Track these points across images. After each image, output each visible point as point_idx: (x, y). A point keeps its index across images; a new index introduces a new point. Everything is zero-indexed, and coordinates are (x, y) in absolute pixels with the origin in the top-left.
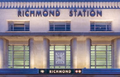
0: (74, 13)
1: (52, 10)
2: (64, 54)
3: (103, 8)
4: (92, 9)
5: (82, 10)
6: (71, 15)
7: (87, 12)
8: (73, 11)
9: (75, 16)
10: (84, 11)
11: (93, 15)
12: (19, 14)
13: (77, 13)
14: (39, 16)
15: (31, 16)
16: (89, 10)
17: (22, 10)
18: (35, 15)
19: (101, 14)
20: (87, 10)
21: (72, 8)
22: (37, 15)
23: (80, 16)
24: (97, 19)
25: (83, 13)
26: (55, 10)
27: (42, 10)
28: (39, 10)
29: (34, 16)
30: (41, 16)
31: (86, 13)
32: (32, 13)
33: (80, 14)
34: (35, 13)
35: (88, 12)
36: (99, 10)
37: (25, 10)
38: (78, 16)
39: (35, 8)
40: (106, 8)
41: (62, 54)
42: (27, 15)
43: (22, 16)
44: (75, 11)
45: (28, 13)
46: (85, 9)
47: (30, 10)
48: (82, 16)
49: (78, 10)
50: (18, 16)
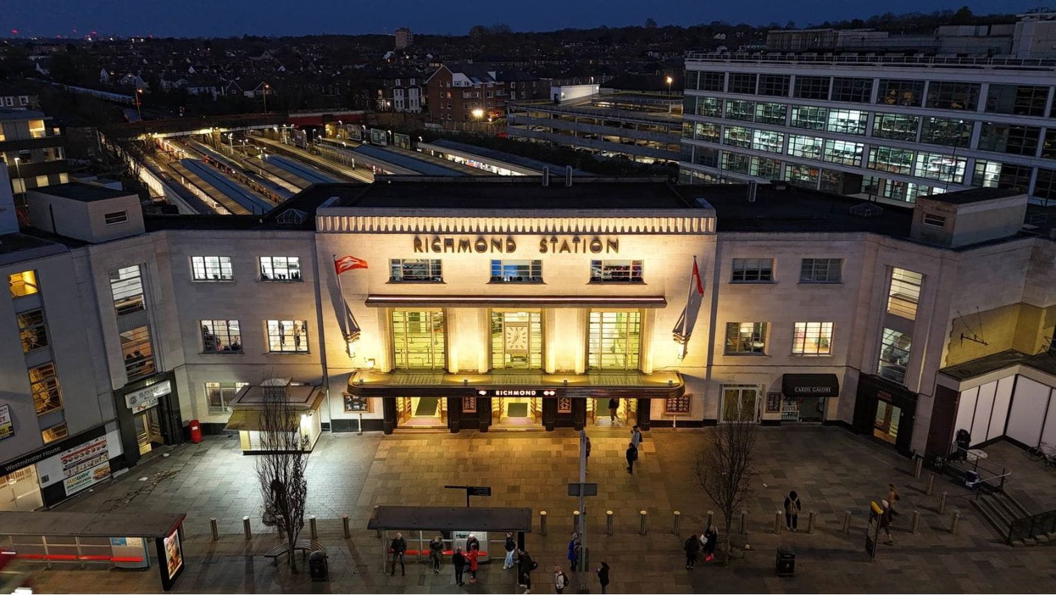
0: (550, 246)
1: (497, 237)
2: (525, 330)
3: (623, 233)
4: (595, 234)
5: (570, 239)
6: (544, 249)
7: (582, 241)
8: (549, 238)
9: (554, 251)
10: (576, 240)
11: (596, 249)
12: (417, 244)
13: (559, 245)
14: (465, 251)
15: (445, 251)
16: (589, 238)
17: (422, 237)
18: (456, 249)
19: (615, 245)
20: (582, 238)
21: (547, 232)
22: (461, 249)
23: (565, 252)
24: (608, 256)
25: (571, 245)
26: (504, 238)
27: (473, 239)
28: (464, 237)
29: (453, 251)
30: (471, 251)
31: (580, 245)
32: (449, 243)
33: (565, 247)
34: (456, 243)
35: (585, 241)
36: (613, 238)
37: (430, 237)
38: (561, 252)
39: (455, 232)
40: (630, 232)
41: (521, 330)
42: (437, 249)
43: (424, 250)
44: (554, 240)
45: (437, 244)
46: (577, 235)
47: (442, 237)
48: (569, 252)
49: (560, 238)
50: (415, 251)
